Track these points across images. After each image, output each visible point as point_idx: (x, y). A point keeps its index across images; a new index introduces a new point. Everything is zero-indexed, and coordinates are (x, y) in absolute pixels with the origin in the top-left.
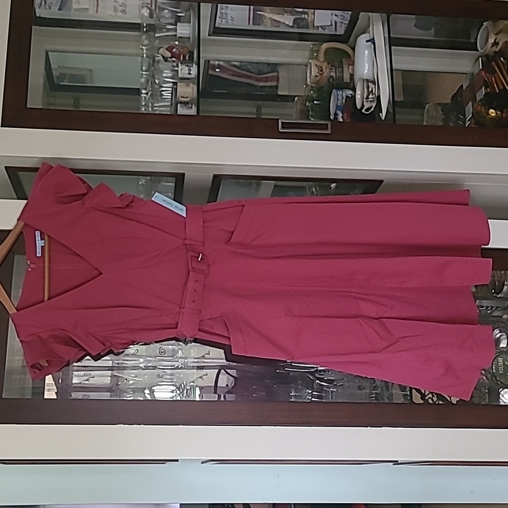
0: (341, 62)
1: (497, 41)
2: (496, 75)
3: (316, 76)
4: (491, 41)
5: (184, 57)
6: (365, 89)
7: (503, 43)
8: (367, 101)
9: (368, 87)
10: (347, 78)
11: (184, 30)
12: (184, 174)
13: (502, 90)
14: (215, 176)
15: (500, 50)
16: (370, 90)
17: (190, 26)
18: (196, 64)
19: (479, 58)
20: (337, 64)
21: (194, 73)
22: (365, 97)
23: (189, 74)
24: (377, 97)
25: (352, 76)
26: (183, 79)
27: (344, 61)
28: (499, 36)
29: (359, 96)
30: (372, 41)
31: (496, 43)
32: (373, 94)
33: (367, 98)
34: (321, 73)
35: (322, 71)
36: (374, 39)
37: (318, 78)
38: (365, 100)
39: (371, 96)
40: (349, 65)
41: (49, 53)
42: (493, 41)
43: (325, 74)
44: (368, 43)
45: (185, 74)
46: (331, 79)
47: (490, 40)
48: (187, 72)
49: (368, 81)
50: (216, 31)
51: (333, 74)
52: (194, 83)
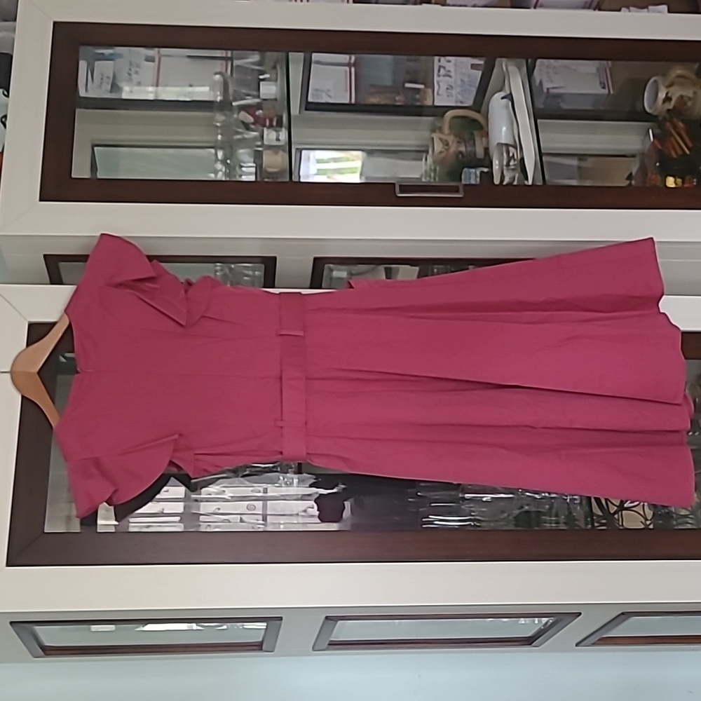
0: (472, 134)
1: (669, 95)
2: (672, 139)
3: (441, 152)
4: (662, 95)
5: (271, 121)
6: (505, 154)
7: (677, 98)
8: (508, 170)
9: (508, 152)
10: (480, 152)
11: (269, 90)
12: (275, 258)
13: (681, 155)
14: (315, 259)
15: (674, 107)
16: (511, 155)
17: (276, 86)
18: (286, 128)
19: (648, 131)
20: (466, 136)
21: (284, 138)
22: (505, 163)
23: (278, 140)
24: (521, 160)
25: (486, 150)
26: (270, 147)
27: (476, 132)
28: (672, 89)
29: (497, 167)
30: (510, 97)
31: (667, 99)
32: (515, 160)
33: (508, 165)
34: (447, 147)
35: (447, 145)
36: (511, 94)
37: (443, 155)
38: (505, 167)
39: (512, 163)
40: (482, 136)
41: (95, 148)
42: (664, 96)
43: (452, 149)
44: (505, 100)
45: (272, 140)
46: (460, 156)
47: (660, 95)
48: (275, 138)
49: (507, 145)
50: (309, 106)
51: (463, 149)
52: (284, 151)
